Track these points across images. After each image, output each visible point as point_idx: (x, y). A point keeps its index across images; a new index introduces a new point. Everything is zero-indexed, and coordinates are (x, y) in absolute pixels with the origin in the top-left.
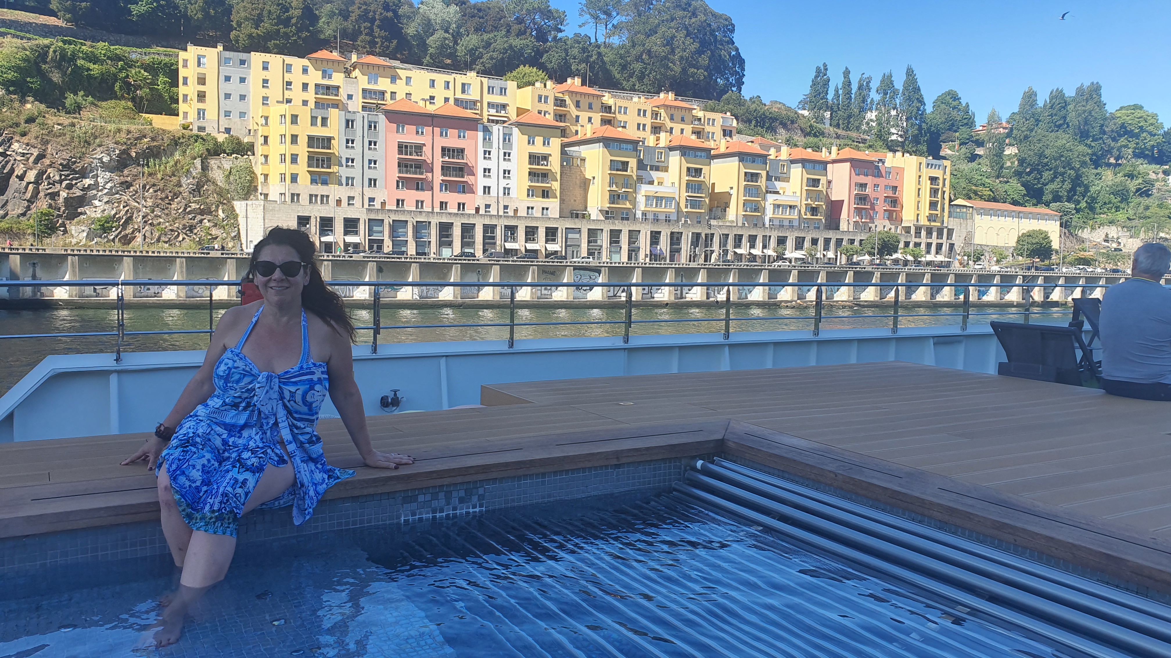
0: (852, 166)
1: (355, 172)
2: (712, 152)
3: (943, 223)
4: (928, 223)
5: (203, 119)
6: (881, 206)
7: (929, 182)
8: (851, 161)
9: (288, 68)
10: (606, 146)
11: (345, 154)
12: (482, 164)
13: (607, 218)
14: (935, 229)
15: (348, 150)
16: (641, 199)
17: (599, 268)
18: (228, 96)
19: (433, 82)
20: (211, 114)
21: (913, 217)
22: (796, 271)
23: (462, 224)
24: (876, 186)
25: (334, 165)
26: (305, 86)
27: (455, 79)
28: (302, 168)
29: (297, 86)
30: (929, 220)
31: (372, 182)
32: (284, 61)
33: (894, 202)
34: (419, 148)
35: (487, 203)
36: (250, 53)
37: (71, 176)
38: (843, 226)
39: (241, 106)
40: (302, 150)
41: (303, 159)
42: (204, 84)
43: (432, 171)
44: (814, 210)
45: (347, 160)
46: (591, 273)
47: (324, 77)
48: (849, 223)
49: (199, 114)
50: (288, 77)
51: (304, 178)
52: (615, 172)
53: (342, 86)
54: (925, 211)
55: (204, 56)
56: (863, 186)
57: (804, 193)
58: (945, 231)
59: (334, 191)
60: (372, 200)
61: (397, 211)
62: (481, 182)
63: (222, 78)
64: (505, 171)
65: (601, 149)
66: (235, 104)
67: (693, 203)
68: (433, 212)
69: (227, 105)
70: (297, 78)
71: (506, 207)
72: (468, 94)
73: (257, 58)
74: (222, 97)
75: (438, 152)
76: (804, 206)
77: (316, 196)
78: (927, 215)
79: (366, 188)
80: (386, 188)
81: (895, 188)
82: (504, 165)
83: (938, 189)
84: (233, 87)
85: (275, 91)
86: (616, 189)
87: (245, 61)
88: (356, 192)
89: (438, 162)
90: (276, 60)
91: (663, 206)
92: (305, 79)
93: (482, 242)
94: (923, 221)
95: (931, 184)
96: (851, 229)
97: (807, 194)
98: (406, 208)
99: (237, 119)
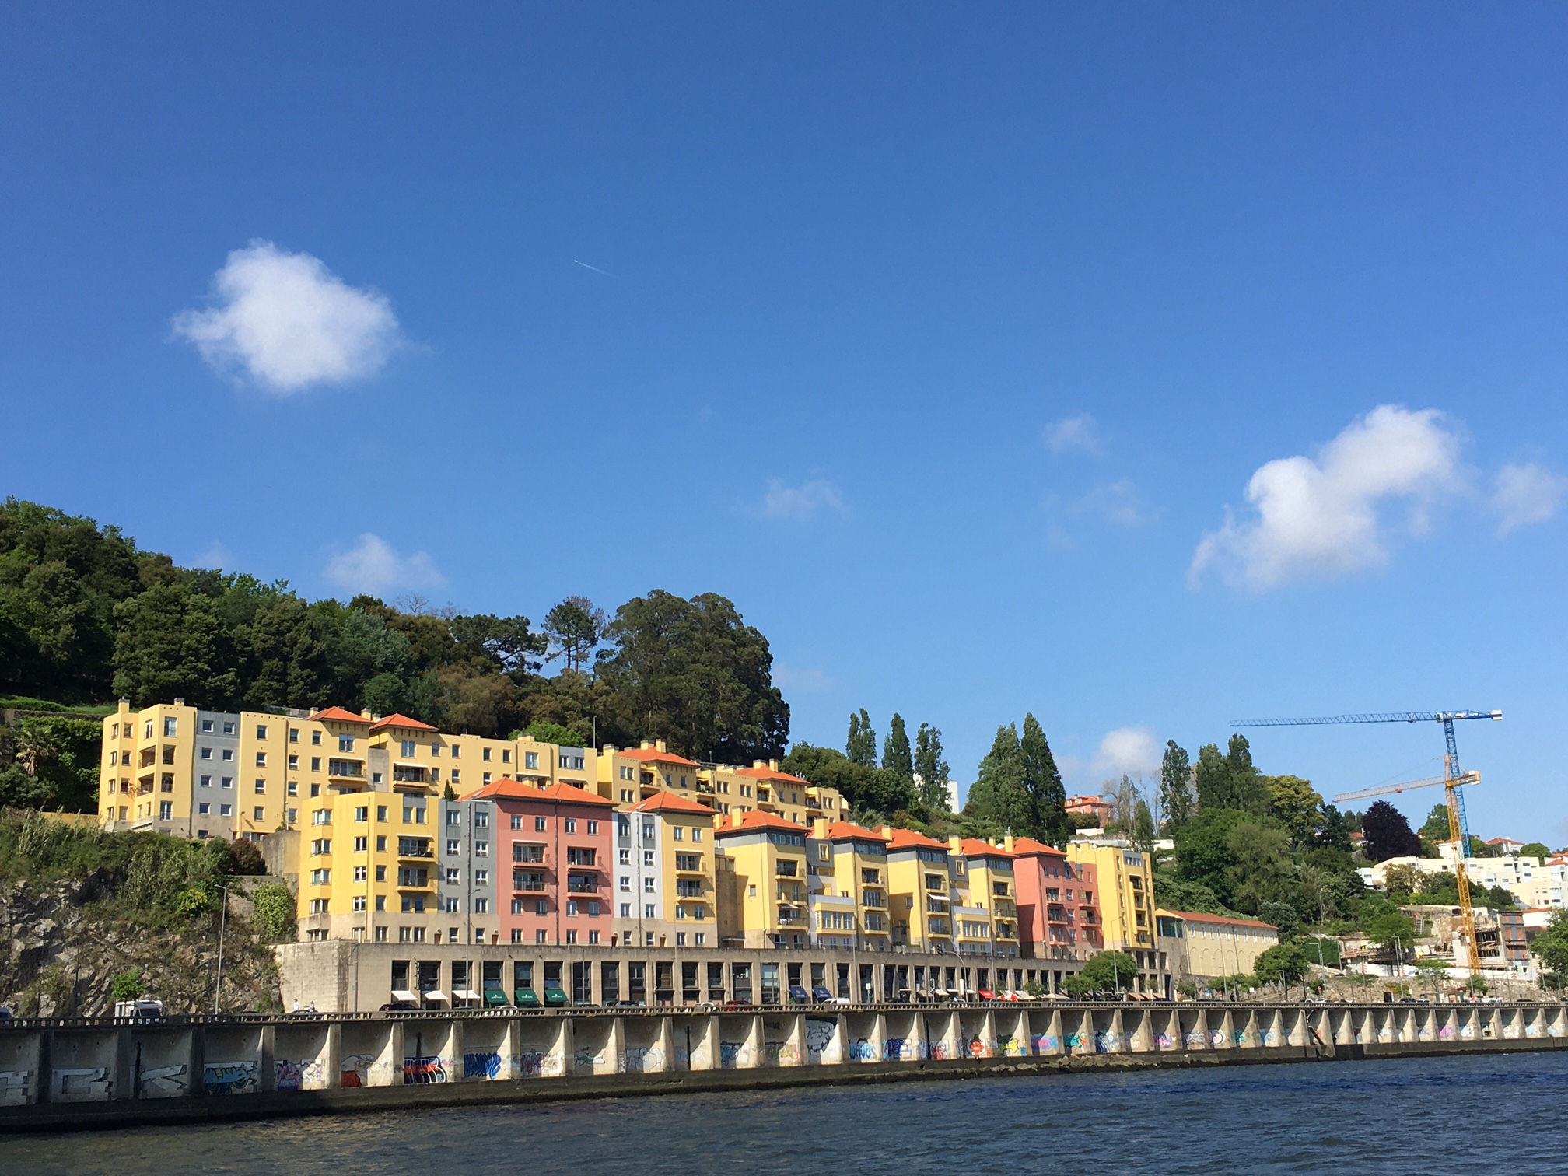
0: (1040, 862)
1: (459, 891)
2: (888, 845)
3: (1153, 944)
4: (1138, 945)
5: (168, 818)
6: (1079, 920)
7: (1131, 884)
8: (1039, 855)
9: (293, 736)
10: (771, 839)
11: (448, 863)
12: (618, 871)
13: (778, 947)
14: (1146, 954)
15: (451, 858)
16: (816, 917)
17: (833, 1016)
18: (205, 780)
19: (487, 752)
20: (181, 809)
21: (1118, 938)
22: (1059, 1011)
23: (603, 962)
24: (1069, 891)
25: (432, 878)
26: (315, 763)
27: (517, 746)
28: (392, 886)
29: (304, 763)
30: (1138, 941)
31: (480, 904)
32: (288, 724)
33: (1092, 914)
34: (537, 850)
35: (626, 930)
36: (239, 713)
37: (27, 915)
38: (1039, 951)
39: (222, 795)
40: (392, 859)
41: (392, 873)
42: (171, 762)
43: (556, 882)
44: (1005, 928)
45: (449, 871)
46: (822, 1024)
47: (342, 747)
48: (1046, 948)
49: (162, 809)
50: (293, 749)
51: (393, 903)
52: (784, 877)
53: (366, 762)
54: (1133, 928)
55: (174, 719)
56: (1053, 891)
57: (993, 903)
58: (1157, 954)
59: (433, 920)
60: (480, 932)
61: (514, 946)
62: (618, 898)
63: (199, 752)
64: (647, 880)
65: (765, 844)
66: (213, 793)
67: (874, 919)
68: (558, 946)
69: (203, 794)
70: (304, 749)
71: (649, 936)
72: (535, 768)
73: (248, 720)
74: (198, 781)
75: (564, 854)
76: (995, 923)
77: (408, 929)
78: (1136, 932)
79: (473, 915)
80: (498, 913)
81: (1089, 894)
82: (647, 872)
83: (1143, 894)
84: (213, 764)
85: (274, 772)
86: (787, 902)
87: (232, 724)
88: (459, 922)
89: (565, 867)
90: (276, 724)
91: (842, 927)
92: (316, 751)
93: (628, 990)
94: (1132, 943)
95: (1135, 887)
96: (1050, 957)
97: (996, 905)
98: (523, 941)
99: (218, 817)
